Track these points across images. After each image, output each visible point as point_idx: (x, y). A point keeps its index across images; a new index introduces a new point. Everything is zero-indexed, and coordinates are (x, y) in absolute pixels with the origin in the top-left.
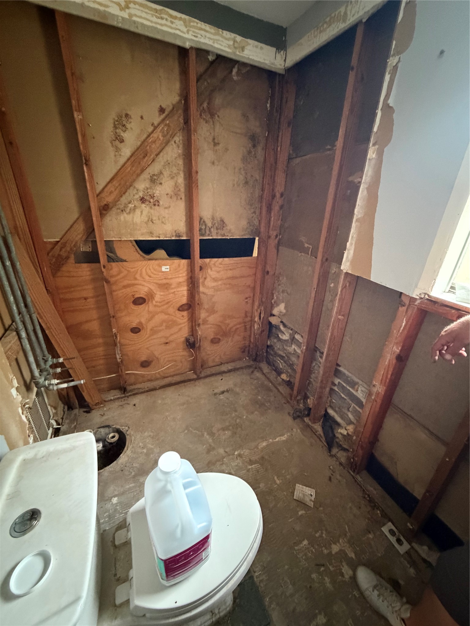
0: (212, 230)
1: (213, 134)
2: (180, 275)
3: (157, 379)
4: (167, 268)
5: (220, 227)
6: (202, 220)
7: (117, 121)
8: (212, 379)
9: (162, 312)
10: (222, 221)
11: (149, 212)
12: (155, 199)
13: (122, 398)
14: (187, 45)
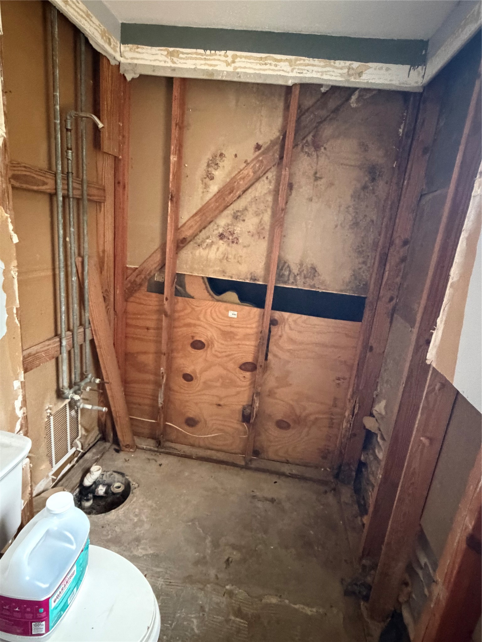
0: (298, 278)
1: (314, 168)
2: (249, 326)
3: (200, 447)
4: (234, 314)
5: (310, 276)
6: (287, 265)
7: (211, 160)
8: (263, 476)
9: (220, 365)
10: (314, 269)
11: (226, 249)
12: (235, 236)
13: (154, 451)
14: (290, 83)
